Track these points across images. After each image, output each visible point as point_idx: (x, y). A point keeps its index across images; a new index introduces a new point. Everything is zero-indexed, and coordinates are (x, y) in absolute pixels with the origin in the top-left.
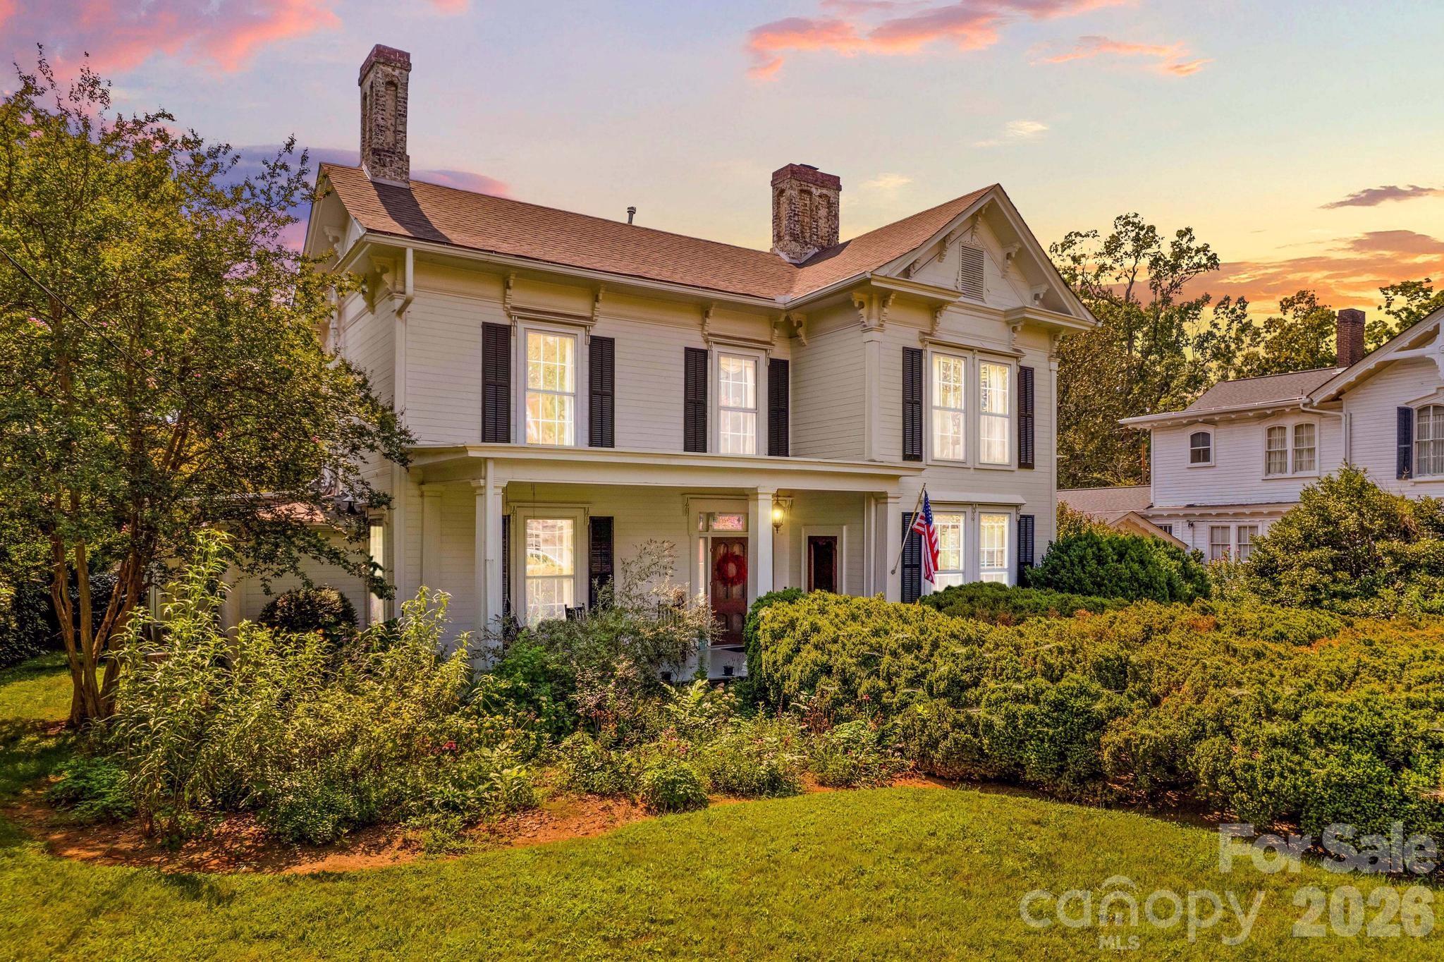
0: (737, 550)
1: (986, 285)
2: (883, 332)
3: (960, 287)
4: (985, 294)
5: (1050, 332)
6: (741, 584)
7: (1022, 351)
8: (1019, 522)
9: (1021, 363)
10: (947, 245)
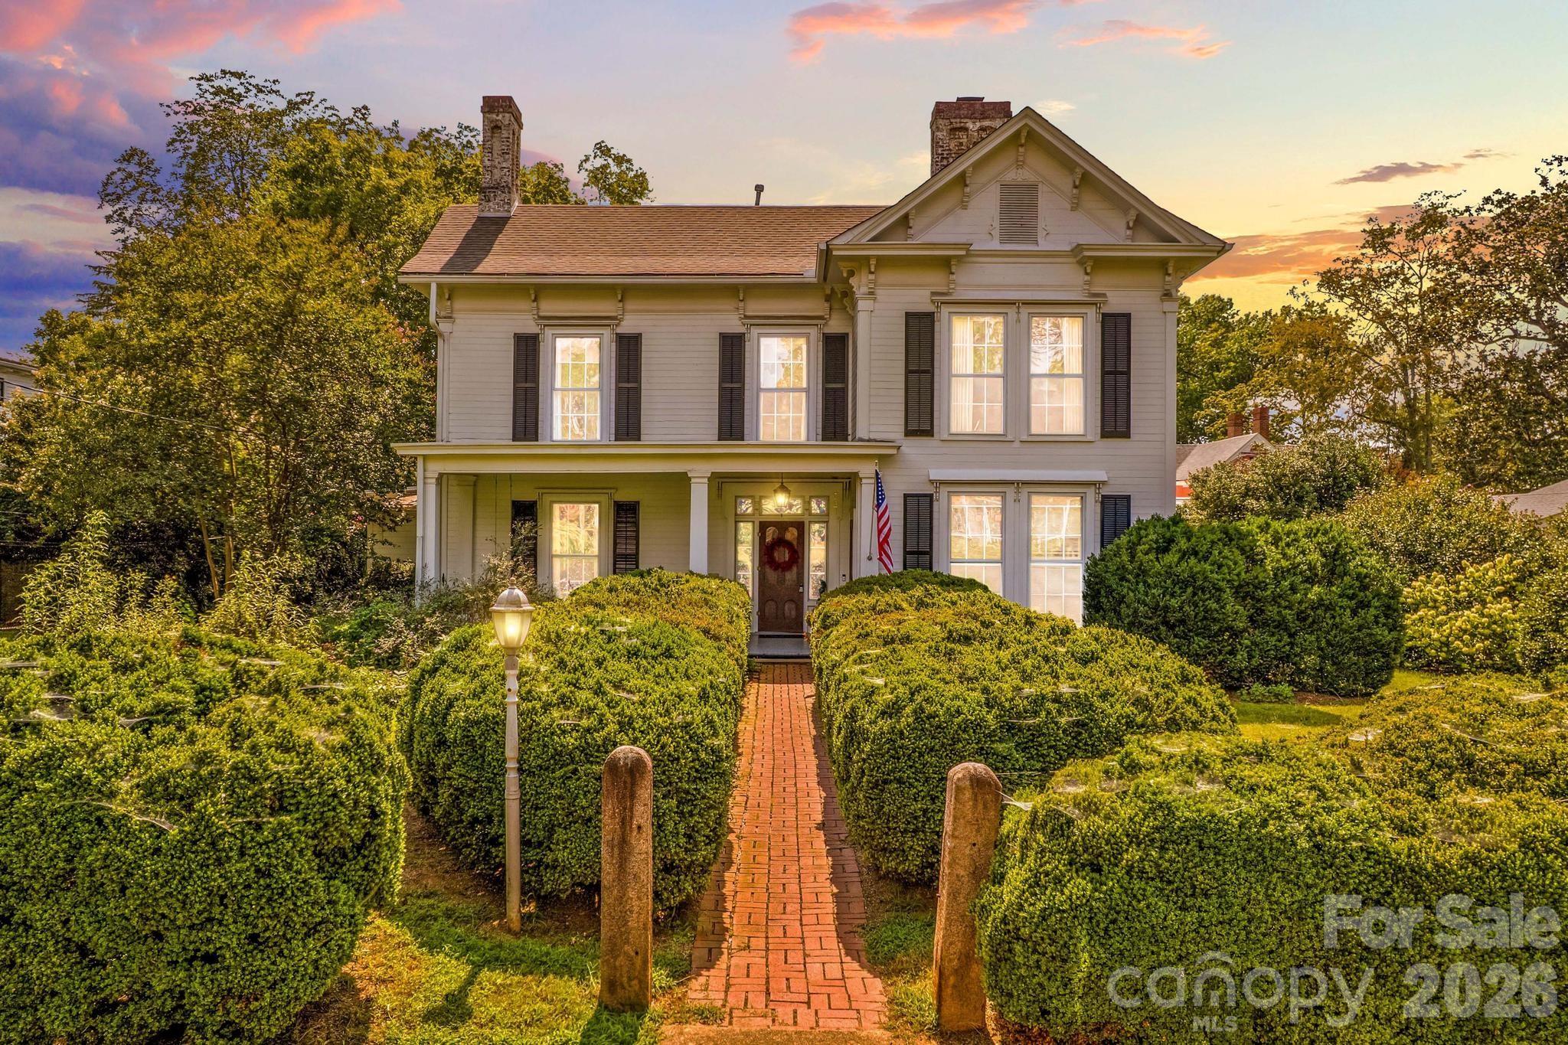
0: (791, 535)
1: (1041, 224)
2: (875, 299)
3: (996, 233)
4: (1041, 234)
5: (1162, 264)
6: (795, 569)
7: (1104, 295)
8: (1102, 503)
9: (1106, 310)
10: (967, 190)
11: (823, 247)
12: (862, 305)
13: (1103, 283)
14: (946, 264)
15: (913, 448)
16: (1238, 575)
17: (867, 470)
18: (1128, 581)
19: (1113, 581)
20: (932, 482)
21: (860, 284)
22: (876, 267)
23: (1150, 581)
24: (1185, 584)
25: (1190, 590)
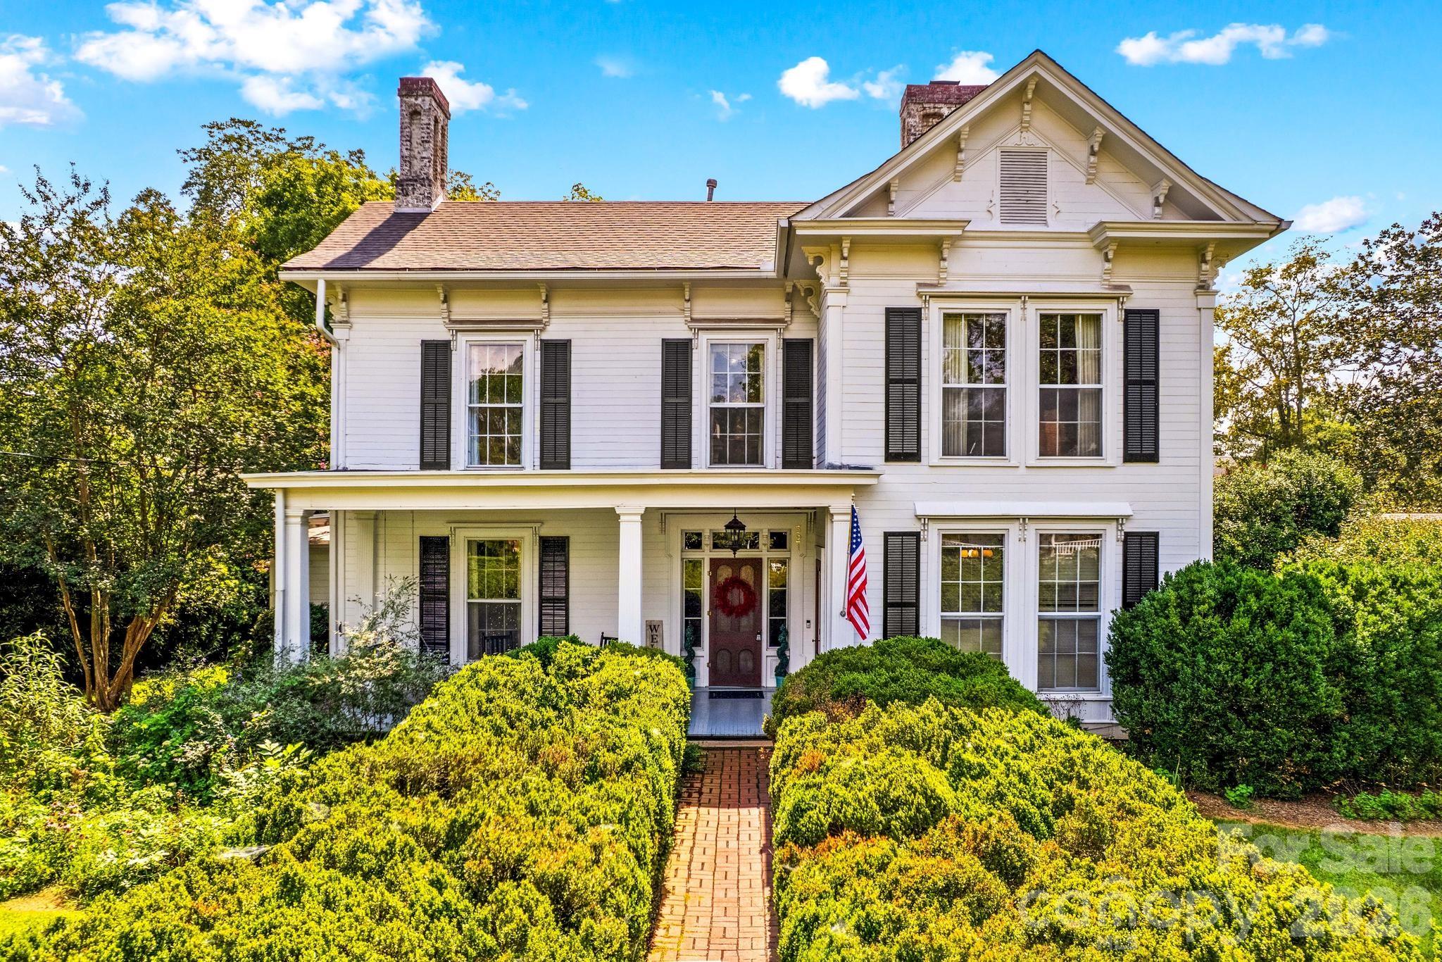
1: (1051, 198)
2: (848, 292)
3: (997, 210)
4: (1050, 211)
5: (1197, 251)
6: (751, 614)
7: (1127, 287)
8: (1125, 543)
9: (1130, 305)
10: (962, 156)
11: (784, 224)
12: (831, 299)
13: (1125, 273)
14: (936, 247)
15: (897, 476)
16: (1328, 644)
17: (839, 504)
18: (1180, 650)
19: (1158, 648)
20: (918, 518)
21: (829, 274)
22: (850, 250)
23: (1211, 651)
24: (1262, 658)
25: (1269, 666)
